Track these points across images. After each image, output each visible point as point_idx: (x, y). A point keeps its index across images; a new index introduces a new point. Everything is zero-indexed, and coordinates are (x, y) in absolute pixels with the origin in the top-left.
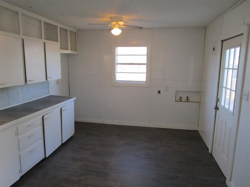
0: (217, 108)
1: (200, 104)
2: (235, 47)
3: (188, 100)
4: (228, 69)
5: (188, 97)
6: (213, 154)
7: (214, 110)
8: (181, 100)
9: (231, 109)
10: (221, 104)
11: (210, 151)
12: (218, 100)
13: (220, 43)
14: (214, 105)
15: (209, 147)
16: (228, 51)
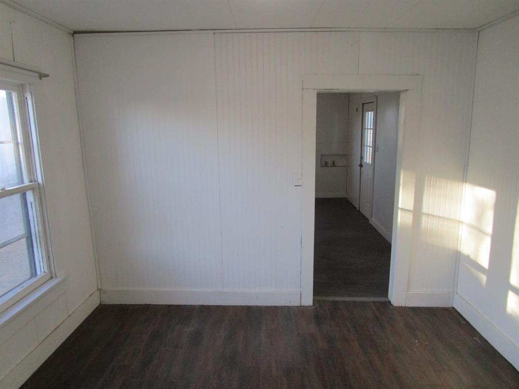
0: (361, 166)
1: (347, 167)
2: (371, 111)
3: (334, 164)
4: (368, 129)
5: (334, 161)
6: (361, 211)
7: (359, 168)
8: (326, 165)
9: (370, 162)
10: (364, 161)
11: (358, 209)
12: (362, 158)
13: (361, 105)
14: (359, 163)
15: (357, 206)
16: (367, 113)
